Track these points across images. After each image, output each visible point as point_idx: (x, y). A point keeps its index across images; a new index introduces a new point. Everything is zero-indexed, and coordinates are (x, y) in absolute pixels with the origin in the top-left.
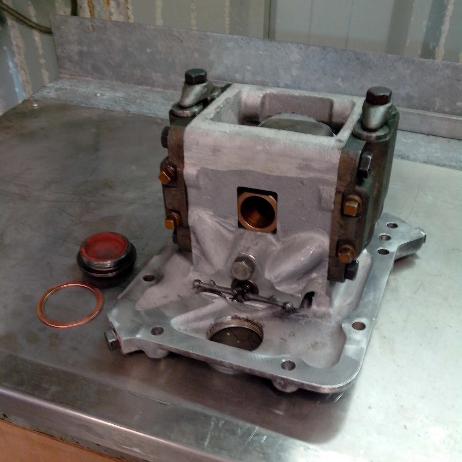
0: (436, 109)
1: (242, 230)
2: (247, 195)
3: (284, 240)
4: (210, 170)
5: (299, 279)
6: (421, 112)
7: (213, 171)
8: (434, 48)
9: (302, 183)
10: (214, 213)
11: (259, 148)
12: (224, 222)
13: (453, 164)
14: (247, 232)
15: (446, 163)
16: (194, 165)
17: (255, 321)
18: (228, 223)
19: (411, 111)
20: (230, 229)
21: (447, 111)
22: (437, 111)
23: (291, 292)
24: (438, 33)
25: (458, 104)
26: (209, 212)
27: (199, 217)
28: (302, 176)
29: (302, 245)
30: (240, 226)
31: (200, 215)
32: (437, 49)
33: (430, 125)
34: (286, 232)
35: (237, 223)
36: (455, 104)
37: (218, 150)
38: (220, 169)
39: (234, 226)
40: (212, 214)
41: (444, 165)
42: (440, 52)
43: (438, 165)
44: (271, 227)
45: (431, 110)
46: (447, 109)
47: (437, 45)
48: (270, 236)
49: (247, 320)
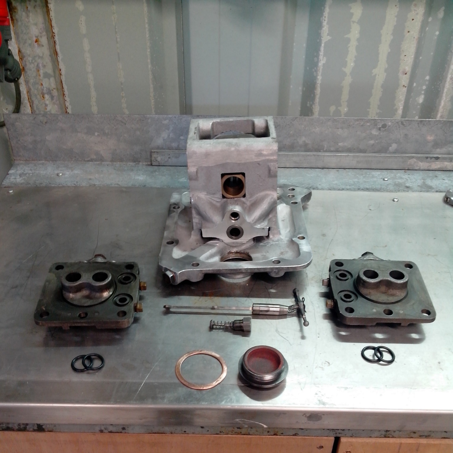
0: (325, 150)
1: (225, 199)
2: (226, 177)
3: (250, 199)
4: (204, 167)
5: (264, 220)
6: (315, 153)
7: (206, 167)
8: (311, 106)
9: (259, 164)
10: (207, 193)
11: (233, 149)
12: (213, 197)
13: (348, 187)
14: (229, 200)
15: (343, 187)
16: (194, 166)
17: (242, 252)
18: (216, 197)
19: (308, 153)
20: (217, 200)
21: (333, 150)
22: (326, 151)
23: (263, 227)
24: (312, 95)
25: (339, 144)
26: (204, 193)
27: (198, 197)
28: (258, 160)
29: (262, 200)
30: (224, 197)
31: (199, 196)
32: (313, 106)
33: (323, 161)
34: (252, 195)
35: (222, 196)
36: (338, 144)
37: (209, 155)
38: (211, 165)
39: (219, 198)
40: (206, 193)
41: (343, 189)
42: (316, 109)
43: (339, 190)
44: (242, 194)
45: (322, 151)
46: (332, 149)
47: (313, 103)
48: (243, 199)
49: (237, 253)
